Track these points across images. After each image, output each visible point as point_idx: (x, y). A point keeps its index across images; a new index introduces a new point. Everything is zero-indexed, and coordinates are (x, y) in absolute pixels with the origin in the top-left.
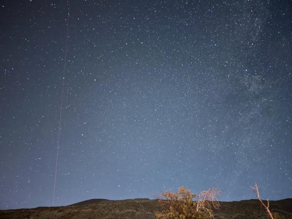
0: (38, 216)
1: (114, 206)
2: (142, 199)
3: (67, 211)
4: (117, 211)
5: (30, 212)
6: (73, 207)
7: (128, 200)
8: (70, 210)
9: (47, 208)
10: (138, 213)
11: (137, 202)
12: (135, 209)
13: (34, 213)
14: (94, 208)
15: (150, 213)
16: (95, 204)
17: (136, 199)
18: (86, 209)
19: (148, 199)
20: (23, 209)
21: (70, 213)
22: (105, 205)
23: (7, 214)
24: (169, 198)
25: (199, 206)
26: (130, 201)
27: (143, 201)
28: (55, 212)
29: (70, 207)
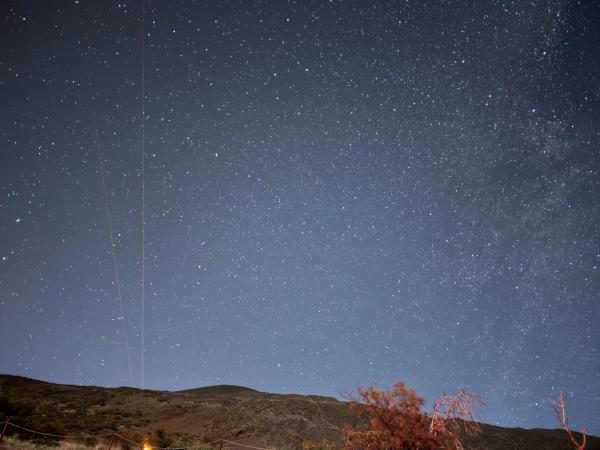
0: (119, 403)
1: (266, 405)
2: (322, 398)
3: (175, 402)
4: (271, 416)
5: (105, 395)
6: (187, 394)
7: (296, 396)
8: (181, 400)
9: (138, 391)
10: (312, 425)
11: (312, 401)
12: (306, 416)
13: (113, 396)
14: (226, 403)
15: (337, 428)
16: (228, 395)
17: (311, 397)
18: (210, 402)
19: (334, 399)
20: (95, 387)
21: (179, 407)
22: (248, 399)
23: (65, 392)
24: (373, 402)
25: (434, 425)
26: (298, 398)
27: (325, 402)
28: (153, 401)
29: (181, 394)
